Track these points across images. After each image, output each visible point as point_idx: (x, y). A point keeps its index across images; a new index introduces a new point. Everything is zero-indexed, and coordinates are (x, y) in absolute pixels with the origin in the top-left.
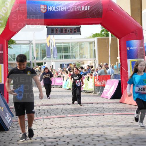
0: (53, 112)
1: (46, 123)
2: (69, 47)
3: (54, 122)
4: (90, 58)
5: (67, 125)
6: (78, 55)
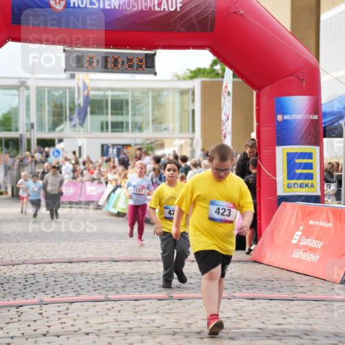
0: (70, 282)
1: (48, 318)
2: (124, 102)
3: (70, 315)
4: (181, 132)
5: (104, 326)
6: (148, 123)
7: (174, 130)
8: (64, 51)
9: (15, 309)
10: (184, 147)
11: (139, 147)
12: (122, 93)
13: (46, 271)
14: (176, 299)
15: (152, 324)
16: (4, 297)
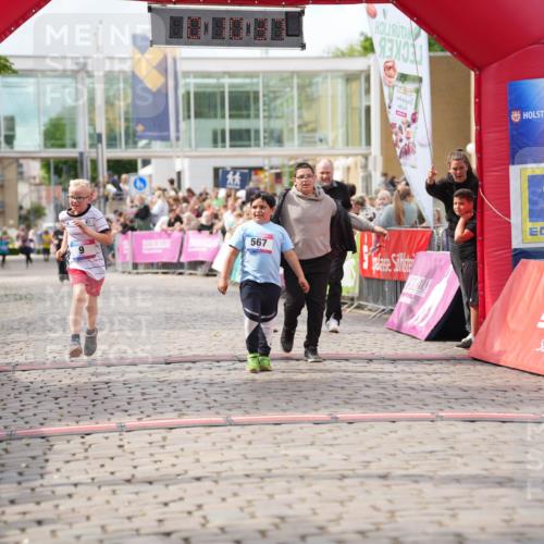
0: (168, 395)
1: (133, 453)
2: (252, 96)
3: (168, 449)
4: (347, 144)
5: (225, 466)
6: (292, 130)
7: (335, 141)
8: (150, 9)
9: (78, 440)
10: (352, 170)
11: (278, 171)
12: (247, 81)
13: (127, 377)
14: (343, 421)
15: (304, 463)
16: (60, 420)
